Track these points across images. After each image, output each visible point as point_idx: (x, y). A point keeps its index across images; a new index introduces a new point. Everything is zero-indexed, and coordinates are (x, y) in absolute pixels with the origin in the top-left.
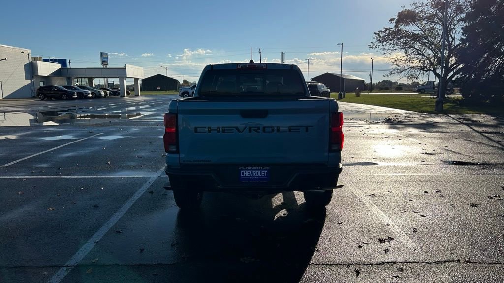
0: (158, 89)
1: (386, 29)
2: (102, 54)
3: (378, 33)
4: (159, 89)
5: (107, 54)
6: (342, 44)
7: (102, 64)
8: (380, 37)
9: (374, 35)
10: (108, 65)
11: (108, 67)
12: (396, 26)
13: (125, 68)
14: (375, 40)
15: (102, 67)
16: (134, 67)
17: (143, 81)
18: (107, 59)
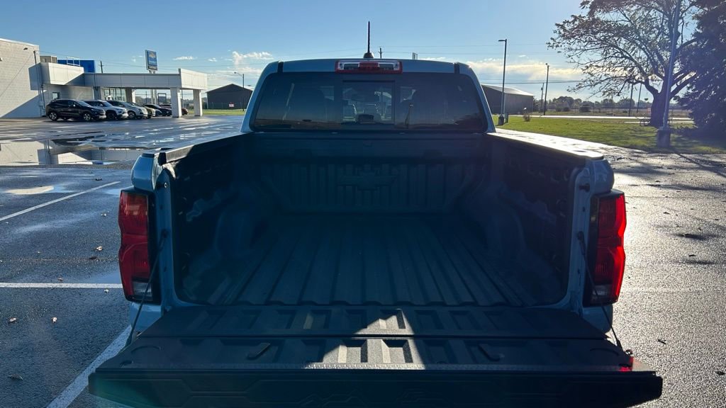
0: (230, 105)
1: (576, 18)
2: (148, 53)
3: (562, 24)
4: (232, 105)
5: (155, 53)
6: (506, 41)
7: (148, 68)
8: (565, 30)
9: (556, 28)
11: (156, 72)
12: (591, 14)
13: (180, 75)
14: (556, 36)
15: (148, 72)
16: (194, 73)
17: (209, 93)
18: (155, 60)
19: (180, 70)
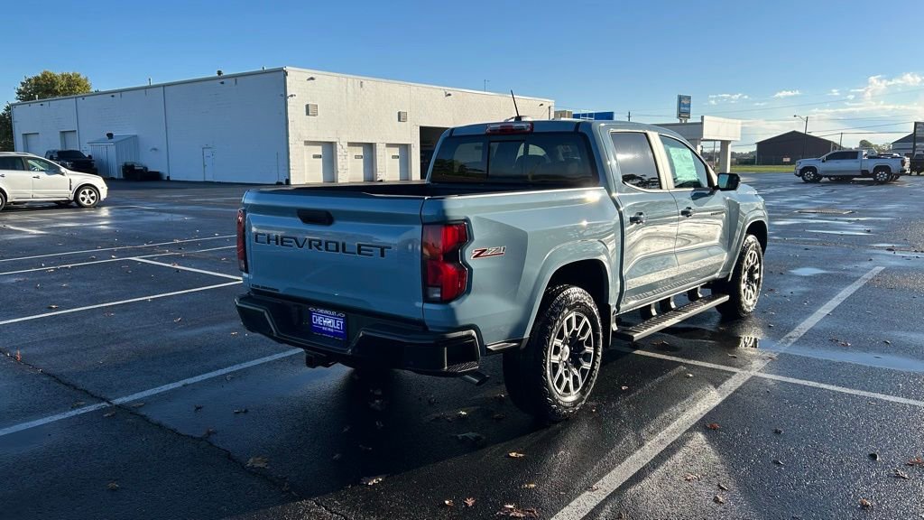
0: (785, 160)
2: (680, 98)
4: (788, 160)
5: (689, 98)
7: (679, 116)
10: (689, 118)
13: (702, 123)
15: (678, 121)
16: (722, 119)
17: (760, 144)
18: (689, 106)
19: (702, 118)
